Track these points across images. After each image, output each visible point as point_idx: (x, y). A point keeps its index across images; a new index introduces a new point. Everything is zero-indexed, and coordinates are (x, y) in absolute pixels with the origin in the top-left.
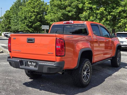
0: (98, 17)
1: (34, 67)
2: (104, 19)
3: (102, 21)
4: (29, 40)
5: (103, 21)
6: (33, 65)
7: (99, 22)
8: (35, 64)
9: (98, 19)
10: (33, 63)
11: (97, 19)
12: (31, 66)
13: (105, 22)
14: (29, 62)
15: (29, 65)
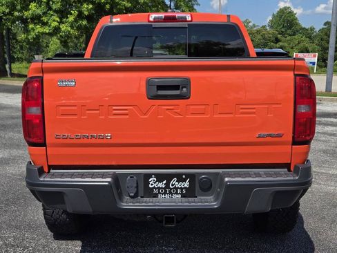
0: (54, 7)
1: (183, 196)
2: (73, 12)
3: (67, 18)
4: (160, 88)
5: (71, 19)
6: (176, 189)
7: (58, 20)
8: (187, 184)
9: (56, 11)
10: (174, 181)
11: (51, 12)
12: (165, 193)
13: (76, 20)
14: (152, 180)
15: (156, 191)
